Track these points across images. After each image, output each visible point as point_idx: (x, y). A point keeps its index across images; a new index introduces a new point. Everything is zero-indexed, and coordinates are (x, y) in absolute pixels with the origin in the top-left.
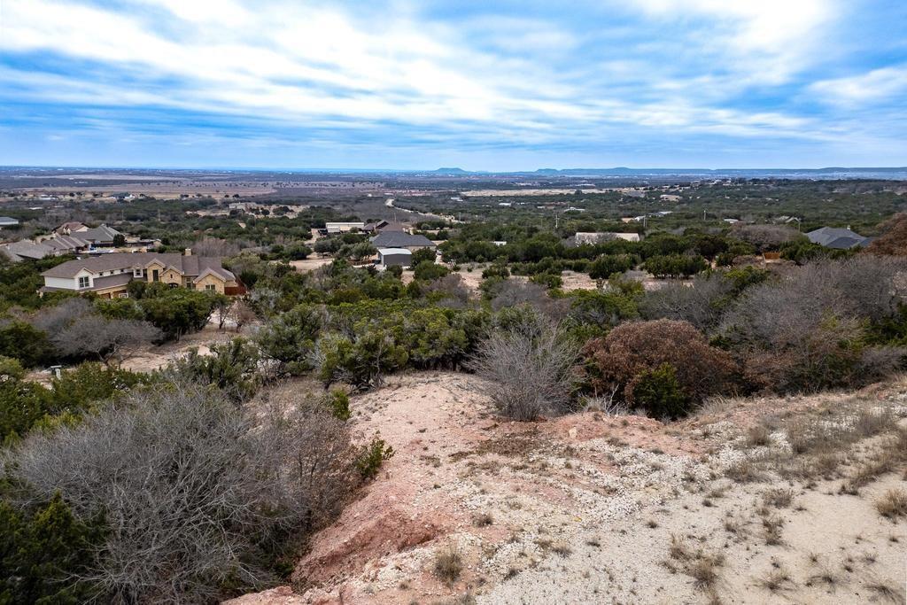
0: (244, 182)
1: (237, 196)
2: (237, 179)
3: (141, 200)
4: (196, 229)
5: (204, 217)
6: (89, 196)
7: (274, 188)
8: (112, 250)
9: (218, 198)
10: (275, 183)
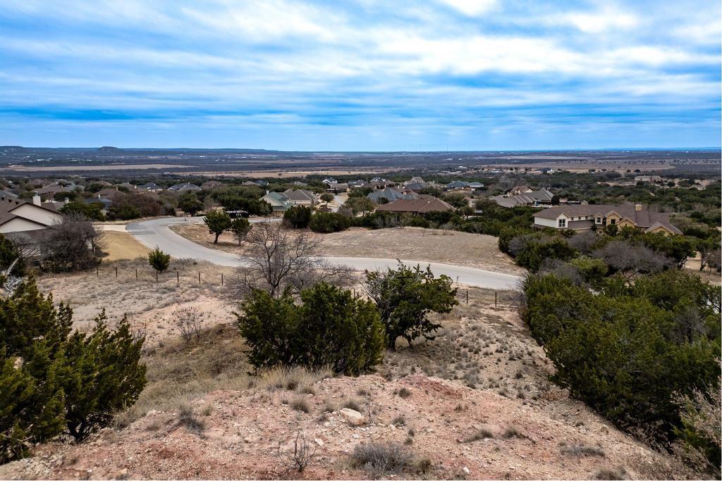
0: (642, 160)
1: (638, 171)
2: (636, 158)
3: (560, 173)
4: (609, 195)
5: (614, 187)
6: (523, 170)
7: (672, 165)
8: (550, 206)
9: (622, 172)
10: (672, 160)
